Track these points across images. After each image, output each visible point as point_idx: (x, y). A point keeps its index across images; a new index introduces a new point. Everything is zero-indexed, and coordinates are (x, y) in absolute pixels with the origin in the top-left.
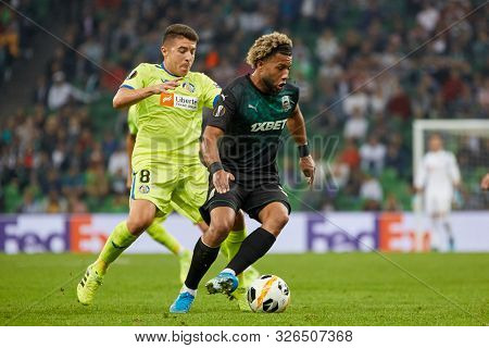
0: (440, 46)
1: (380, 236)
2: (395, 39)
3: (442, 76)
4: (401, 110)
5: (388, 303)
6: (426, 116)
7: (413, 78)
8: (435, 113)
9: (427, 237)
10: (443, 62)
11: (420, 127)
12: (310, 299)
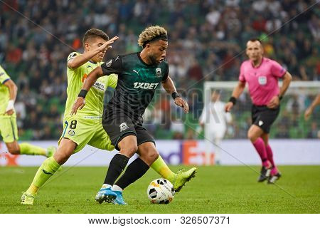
0: (220, 35)
1: (183, 155)
2: (193, 31)
3: (222, 54)
4: (196, 75)
5: (188, 198)
6: (212, 79)
7: (204, 56)
8: (218, 77)
9: (212, 156)
10: (223, 45)
11: (208, 86)
12: (139, 195)
